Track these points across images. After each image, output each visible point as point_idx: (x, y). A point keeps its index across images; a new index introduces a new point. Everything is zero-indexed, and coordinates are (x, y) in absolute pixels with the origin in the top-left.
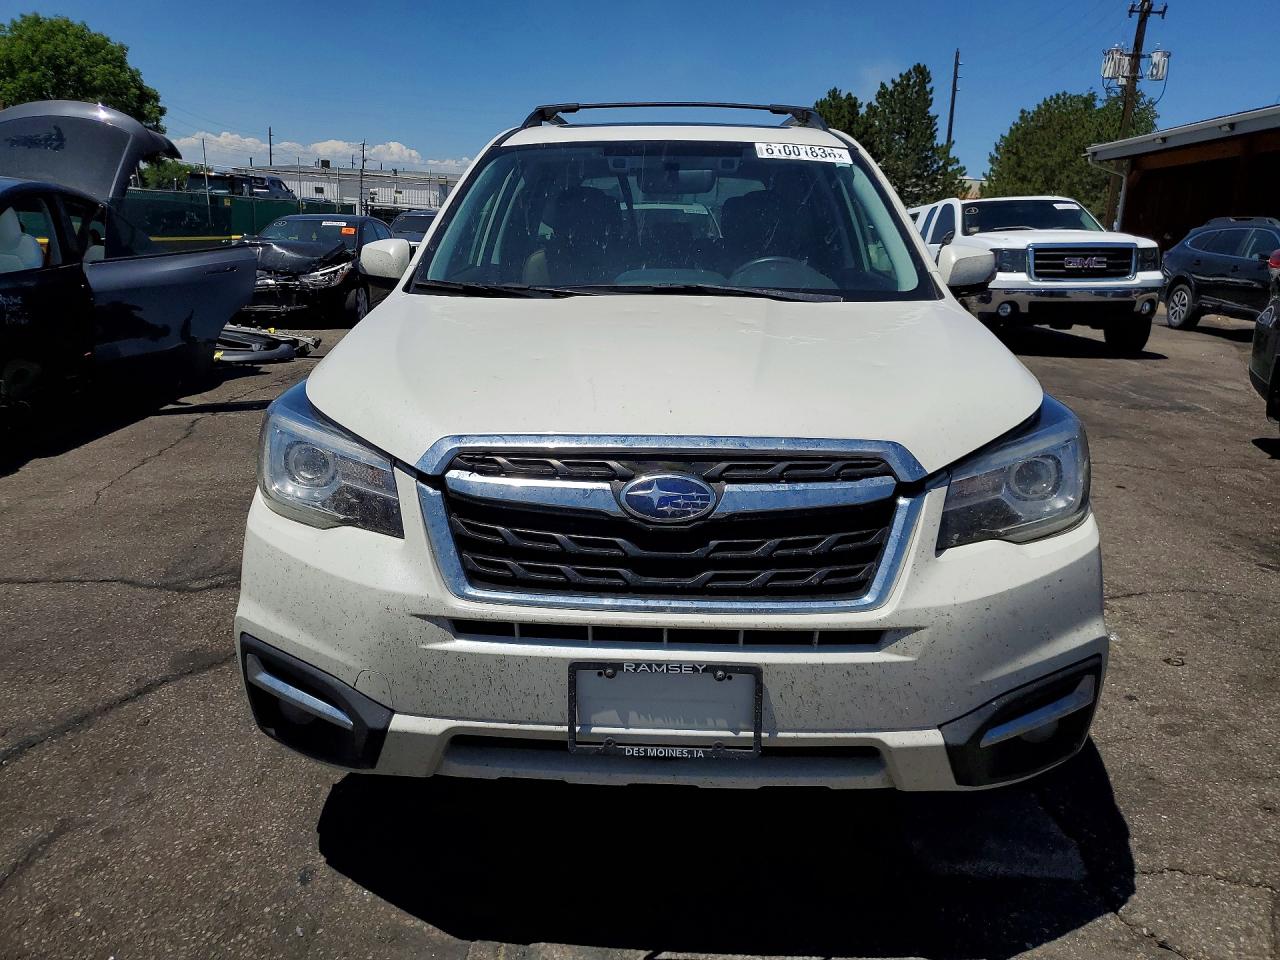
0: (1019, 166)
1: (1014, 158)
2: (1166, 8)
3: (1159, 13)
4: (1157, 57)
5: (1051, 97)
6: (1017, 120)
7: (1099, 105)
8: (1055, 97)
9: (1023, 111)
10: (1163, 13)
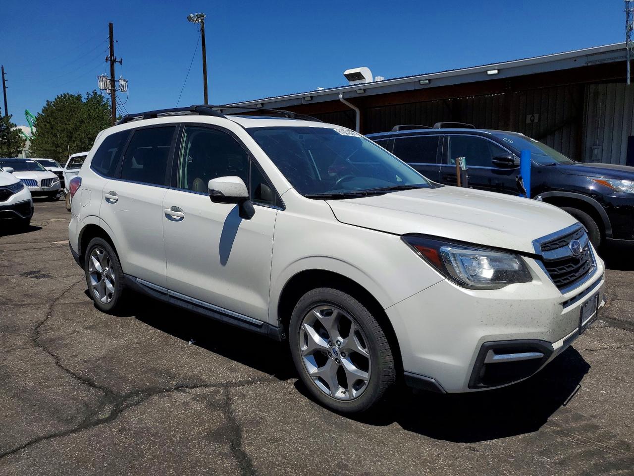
0: (52, 128)
1: (48, 125)
2: (121, 60)
3: (119, 62)
4: (122, 82)
5: (61, 95)
6: (45, 106)
7: (84, 101)
8: (63, 95)
9: (48, 101)
10: (121, 62)
